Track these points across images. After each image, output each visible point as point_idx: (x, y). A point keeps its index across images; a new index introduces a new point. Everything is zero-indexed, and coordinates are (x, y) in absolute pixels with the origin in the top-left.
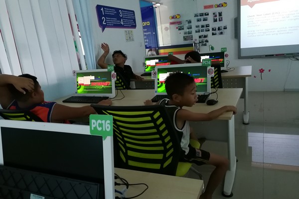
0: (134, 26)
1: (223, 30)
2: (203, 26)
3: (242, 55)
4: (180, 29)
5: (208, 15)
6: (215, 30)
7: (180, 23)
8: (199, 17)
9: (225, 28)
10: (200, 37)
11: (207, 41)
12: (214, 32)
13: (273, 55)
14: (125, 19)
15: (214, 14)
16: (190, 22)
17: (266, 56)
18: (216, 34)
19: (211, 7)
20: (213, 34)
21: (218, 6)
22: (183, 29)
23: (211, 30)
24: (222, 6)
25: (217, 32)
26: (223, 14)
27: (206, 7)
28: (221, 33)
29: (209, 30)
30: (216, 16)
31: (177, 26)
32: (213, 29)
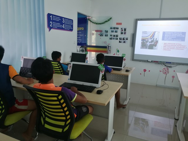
0: (72, 30)
1: (125, 40)
2: (114, 36)
3: (135, 58)
4: (101, 36)
5: (118, 29)
6: (121, 39)
7: (101, 31)
8: (113, 30)
9: (127, 39)
12: (120, 40)
15: (122, 29)
16: (107, 32)
19: (120, 24)
20: (120, 42)
22: (103, 36)
23: (119, 39)
25: (122, 41)
26: (126, 30)
27: (117, 24)
28: (124, 42)
29: (117, 39)
30: (122, 30)
31: (99, 33)
32: (120, 38)
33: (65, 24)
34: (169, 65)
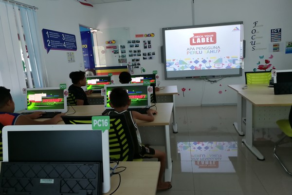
0: (75, 49)
1: (152, 56)
2: (135, 52)
3: (168, 77)
4: (115, 53)
5: (139, 42)
6: (146, 55)
7: (115, 47)
8: (132, 44)
9: (154, 54)
10: (133, 60)
11: (139, 64)
12: (145, 57)
13: (191, 77)
14: (67, 42)
15: (144, 42)
16: (123, 47)
17: (186, 78)
18: (146, 59)
19: (141, 36)
20: (144, 58)
21: (148, 36)
22: (118, 53)
24: (151, 36)
25: (147, 57)
26: (151, 42)
27: (137, 36)
28: (151, 58)
29: (140, 55)
30: (146, 44)
31: (113, 50)
32: (143, 54)
33: (66, 41)
34: (214, 80)
